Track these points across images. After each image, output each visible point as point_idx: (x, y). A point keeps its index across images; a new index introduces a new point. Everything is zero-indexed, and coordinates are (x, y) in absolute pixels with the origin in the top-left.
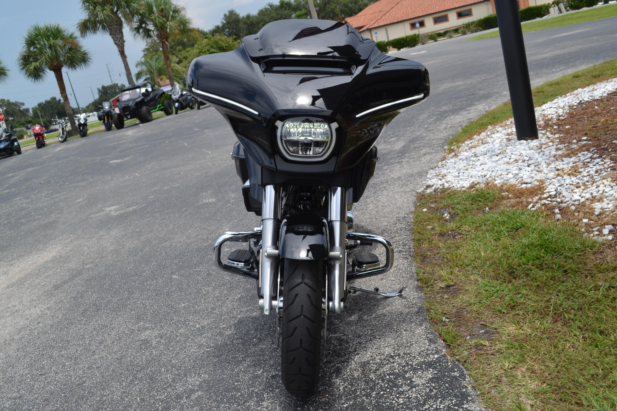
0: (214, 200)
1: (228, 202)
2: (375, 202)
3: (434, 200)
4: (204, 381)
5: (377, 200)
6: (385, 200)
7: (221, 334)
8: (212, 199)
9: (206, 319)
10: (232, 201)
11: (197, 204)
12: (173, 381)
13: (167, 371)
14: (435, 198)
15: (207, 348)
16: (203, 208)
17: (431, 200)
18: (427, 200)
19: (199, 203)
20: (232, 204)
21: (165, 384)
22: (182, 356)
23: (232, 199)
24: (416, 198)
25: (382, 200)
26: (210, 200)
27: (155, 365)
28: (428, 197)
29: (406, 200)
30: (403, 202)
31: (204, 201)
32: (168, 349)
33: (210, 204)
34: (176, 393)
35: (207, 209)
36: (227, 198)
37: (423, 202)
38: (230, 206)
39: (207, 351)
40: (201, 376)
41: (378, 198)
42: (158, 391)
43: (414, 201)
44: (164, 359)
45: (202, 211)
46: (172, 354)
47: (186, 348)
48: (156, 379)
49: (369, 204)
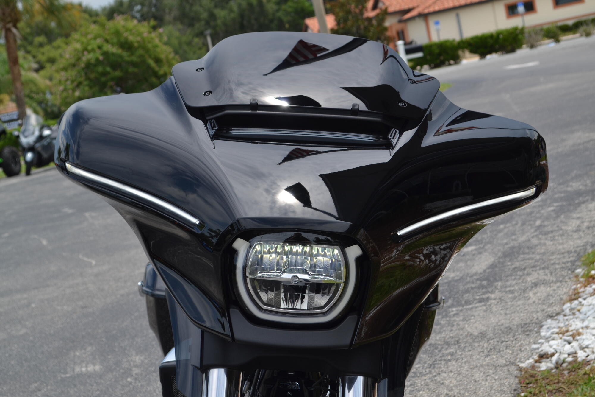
0: (97, 368)
1: (128, 373)
2: (432, 386)
3: (555, 386)
5: (436, 382)
6: (454, 382)
8: (94, 364)
10: (136, 371)
11: (63, 376)
14: (558, 383)
16: (75, 386)
17: (549, 388)
18: (541, 386)
19: (65, 372)
20: (136, 379)
23: (136, 366)
24: (517, 381)
25: (447, 383)
26: (91, 368)
29: (496, 385)
31: (77, 369)
33: (90, 375)
35: (82, 388)
36: (125, 365)
37: (533, 390)
38: (131, 383)
41: (438, 378)
43: (514, 386)
45: (72, 391)
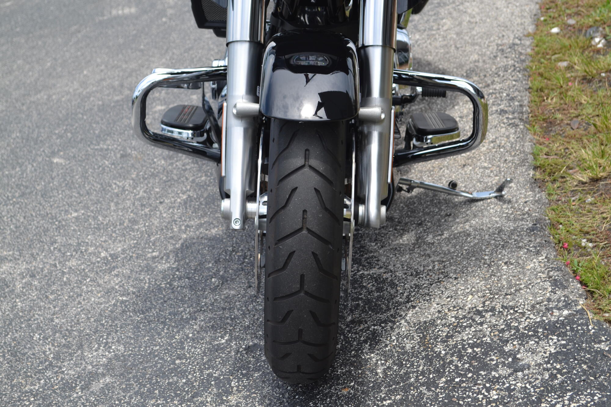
0: (133, 10)
1: (162, 13)
2: (455, 14)
3: (574, 10)
4: (117, 357)
5: (459, 11)
6: (477, 10)
7: (149, 269)
8: (130, 7)
9: (120, 241)
10: (170, 12)
11: (101, 18)
12: (57, 357)
13: (45, 338)
14: (578, 6)
15: (122, 295)
16: (113, 27)
17: (568, 11)
18: (561, 11)
19: (103, 15)
20: (170, 19)
21: (41, 363)
22: (74, 311)
23: (171, 7)
24: (538, 6)
25: (469, 11)
26: (127, 11)
27: (21, 328)
28: (563, 4)
29: (517, 11)
30: (512, 14)
31: (114, 12)
32: (47, 297)
33: (126, 17)
34: (62, 379)
35: (119, 28)
36: (159, 7)
37: (552, 15)
38: (165, 23)
39: (123, 302)
40: (110, 347)
41: (461, 7)
42: (28, 376)
43: (534, 12)
44: (38, 316)
45: (110, 32)
46: (55, 307)
47: (81, 295)
48: (24, 354)
49: (442, 19)
